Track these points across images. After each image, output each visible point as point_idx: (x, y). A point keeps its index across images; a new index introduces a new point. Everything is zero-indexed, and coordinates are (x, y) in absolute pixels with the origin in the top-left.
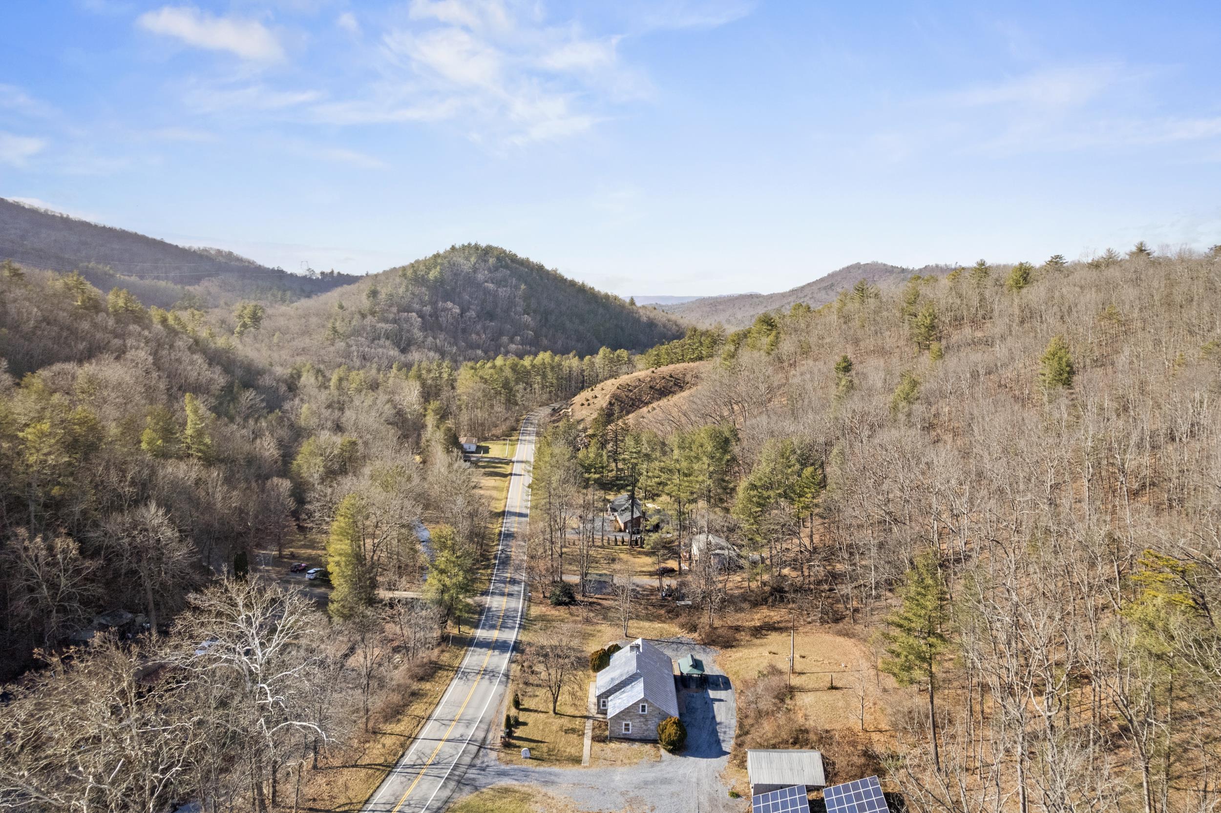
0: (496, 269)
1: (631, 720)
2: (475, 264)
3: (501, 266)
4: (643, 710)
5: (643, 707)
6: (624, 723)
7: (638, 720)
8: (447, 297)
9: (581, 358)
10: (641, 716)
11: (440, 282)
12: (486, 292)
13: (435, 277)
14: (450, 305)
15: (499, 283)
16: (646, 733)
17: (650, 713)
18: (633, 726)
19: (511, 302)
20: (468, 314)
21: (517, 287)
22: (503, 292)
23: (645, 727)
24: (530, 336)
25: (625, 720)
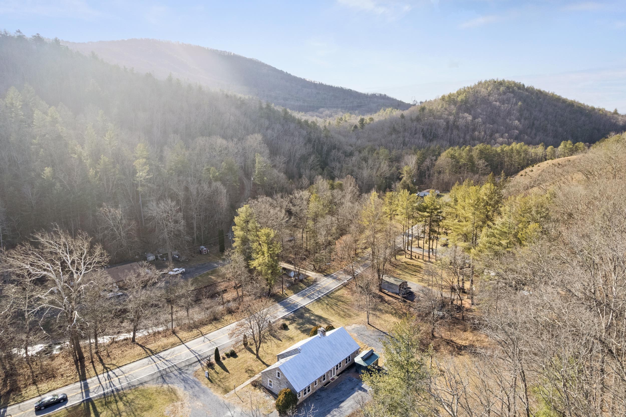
0: (504, 93)
2: (490, 91)
3: (509, 92)
8: (468, 110)
9: (546, 146)
11: (465, 102)
12: (495, 107)
13: (462, 99)
14: (466, 115)
15: (503, 102)
19: (509, 113)
20: (476, 120)
21: (516, 104)
22: (506, 107)
24: (515, 134)
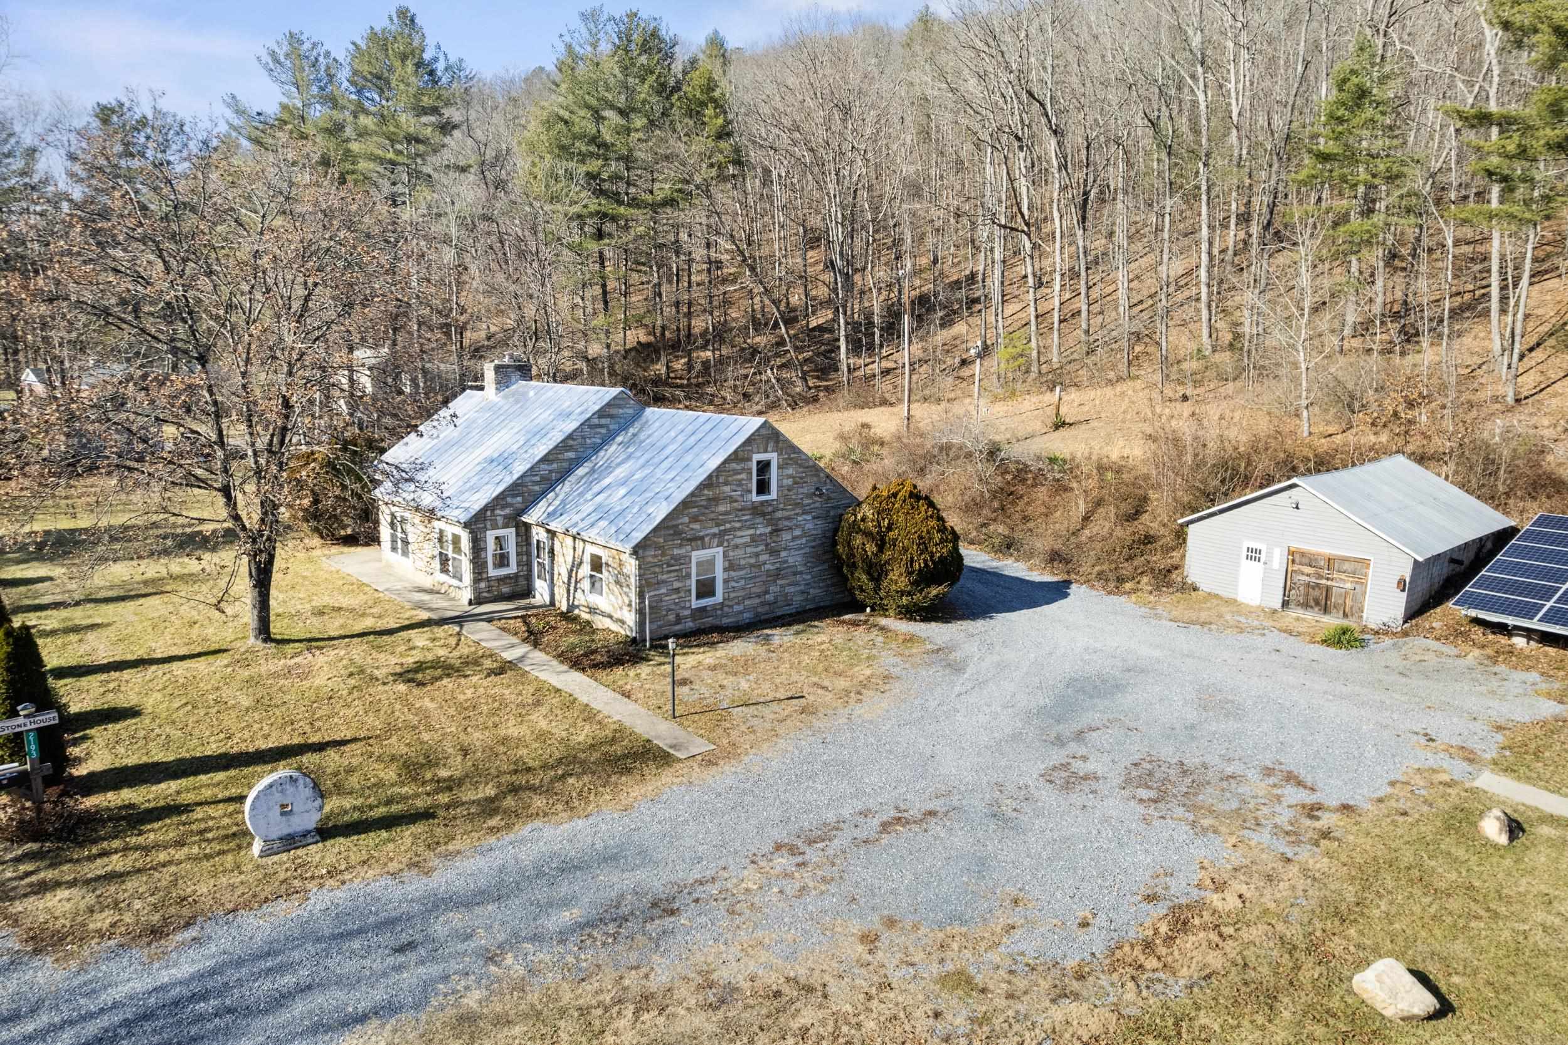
1: (720, 539)
4: (763, 487)
5: (764, 467)
6: (695, 556)
7: (746, 535)
10: (754, 510)
16: (773, 591)
17: (785, 494)
18: (730, 567)
23: (769, 564)
25: (699, 542)
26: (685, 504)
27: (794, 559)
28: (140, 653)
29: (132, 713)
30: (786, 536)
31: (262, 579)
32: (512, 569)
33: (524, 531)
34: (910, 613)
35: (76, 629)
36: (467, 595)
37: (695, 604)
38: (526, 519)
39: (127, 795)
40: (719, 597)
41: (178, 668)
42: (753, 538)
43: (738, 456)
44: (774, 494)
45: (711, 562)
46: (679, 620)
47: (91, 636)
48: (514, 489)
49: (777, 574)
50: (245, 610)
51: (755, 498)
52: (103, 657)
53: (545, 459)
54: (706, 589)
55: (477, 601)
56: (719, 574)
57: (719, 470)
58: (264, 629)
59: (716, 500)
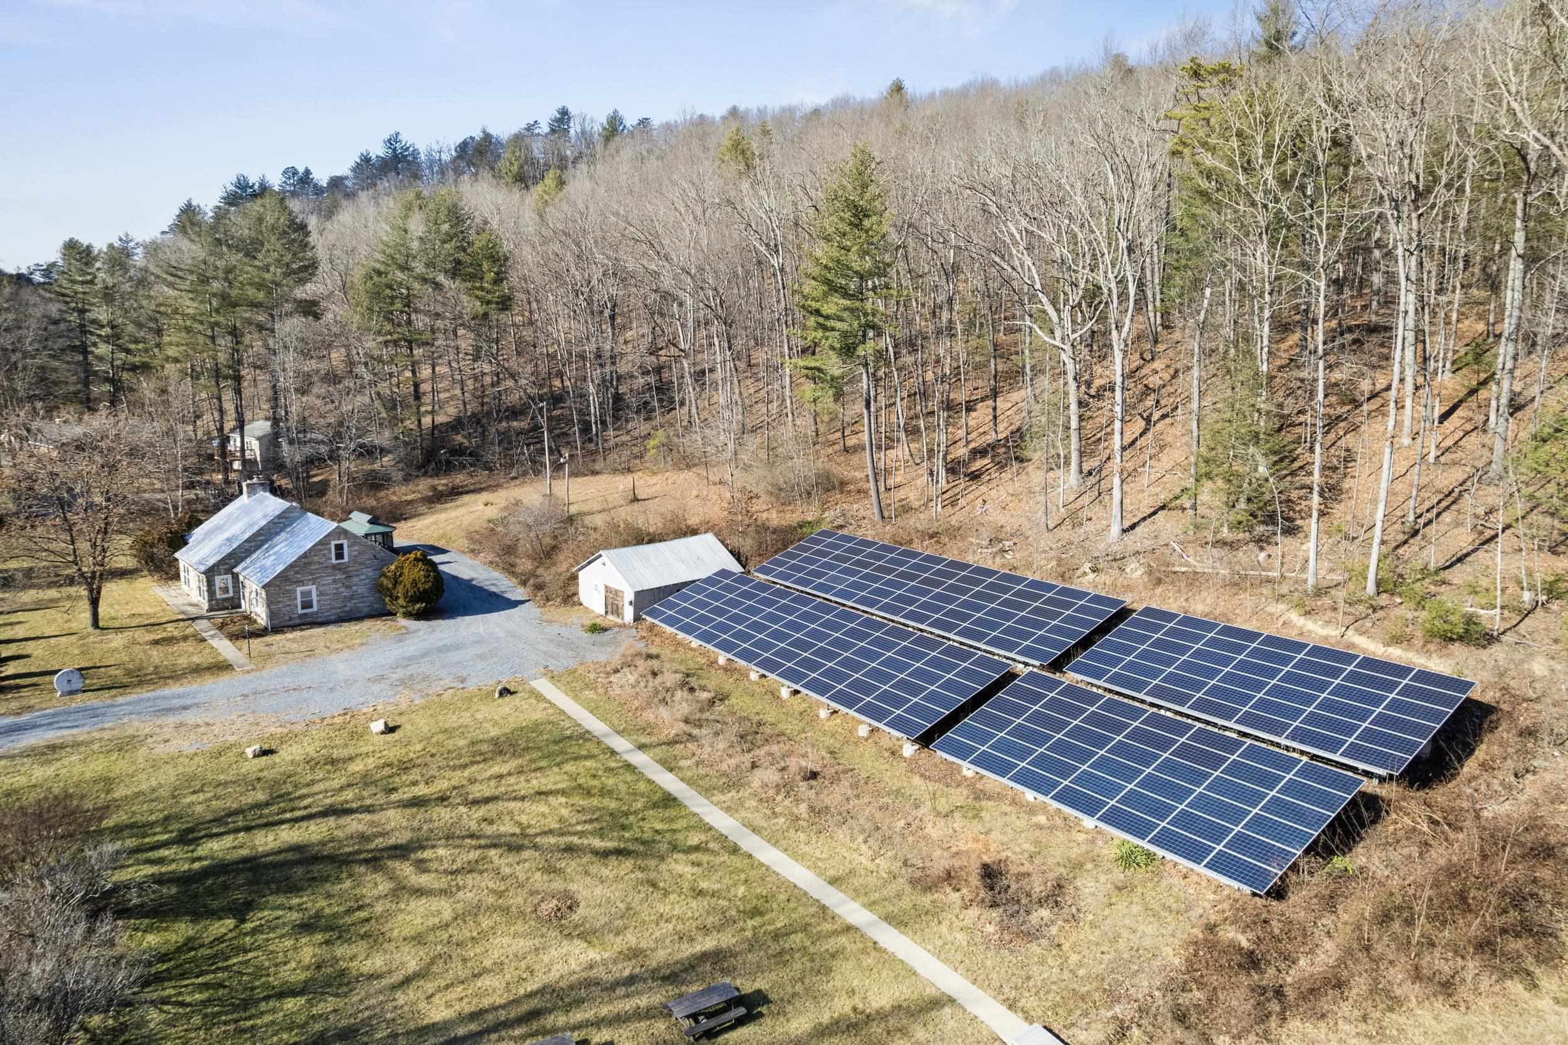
1: (314, 581)
4: (340, 556)
5: (339, 547)
6: (299, 590)
7: (330, 579)
10: (334, 567)
16: (350, 605)
17: (354, 560)
18: (321, 594)
23: (346, 593)
25: (301, 583)
26: (291, 566)
27: (362, 590)
28: (39, 634)
29: (28, 656)
30: (355, 579)
31: (95, 602)
32: (231, 594)
33: (236, 577)
34: (408, 615)
35: (11, 624)
36: (206, 606)
37: (300, 611)
38: (236, 570)
39: (18, 681)
40: (315, 608)
41: (53, 640)
42: (335, 581)
43: (324, 543)
44: (346, 559)
45: (309, 593)
46: (291, 619)
47: (17, 627)
48: (230, 556)
49: (351, 598)
50: (87, 615)
51: (334, 561)
52: (21, 636)
53: (247, 541)
54: (307, 605)
55: (210, 610)
56: (314, 598)
57: (310, 550)
58: (95, 623)
59: (310, 564)
